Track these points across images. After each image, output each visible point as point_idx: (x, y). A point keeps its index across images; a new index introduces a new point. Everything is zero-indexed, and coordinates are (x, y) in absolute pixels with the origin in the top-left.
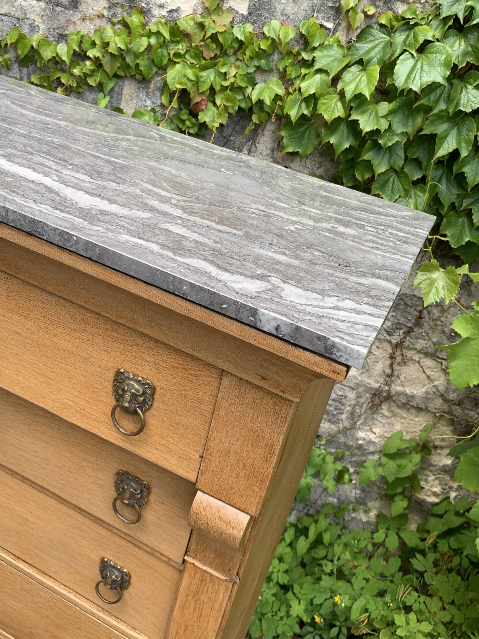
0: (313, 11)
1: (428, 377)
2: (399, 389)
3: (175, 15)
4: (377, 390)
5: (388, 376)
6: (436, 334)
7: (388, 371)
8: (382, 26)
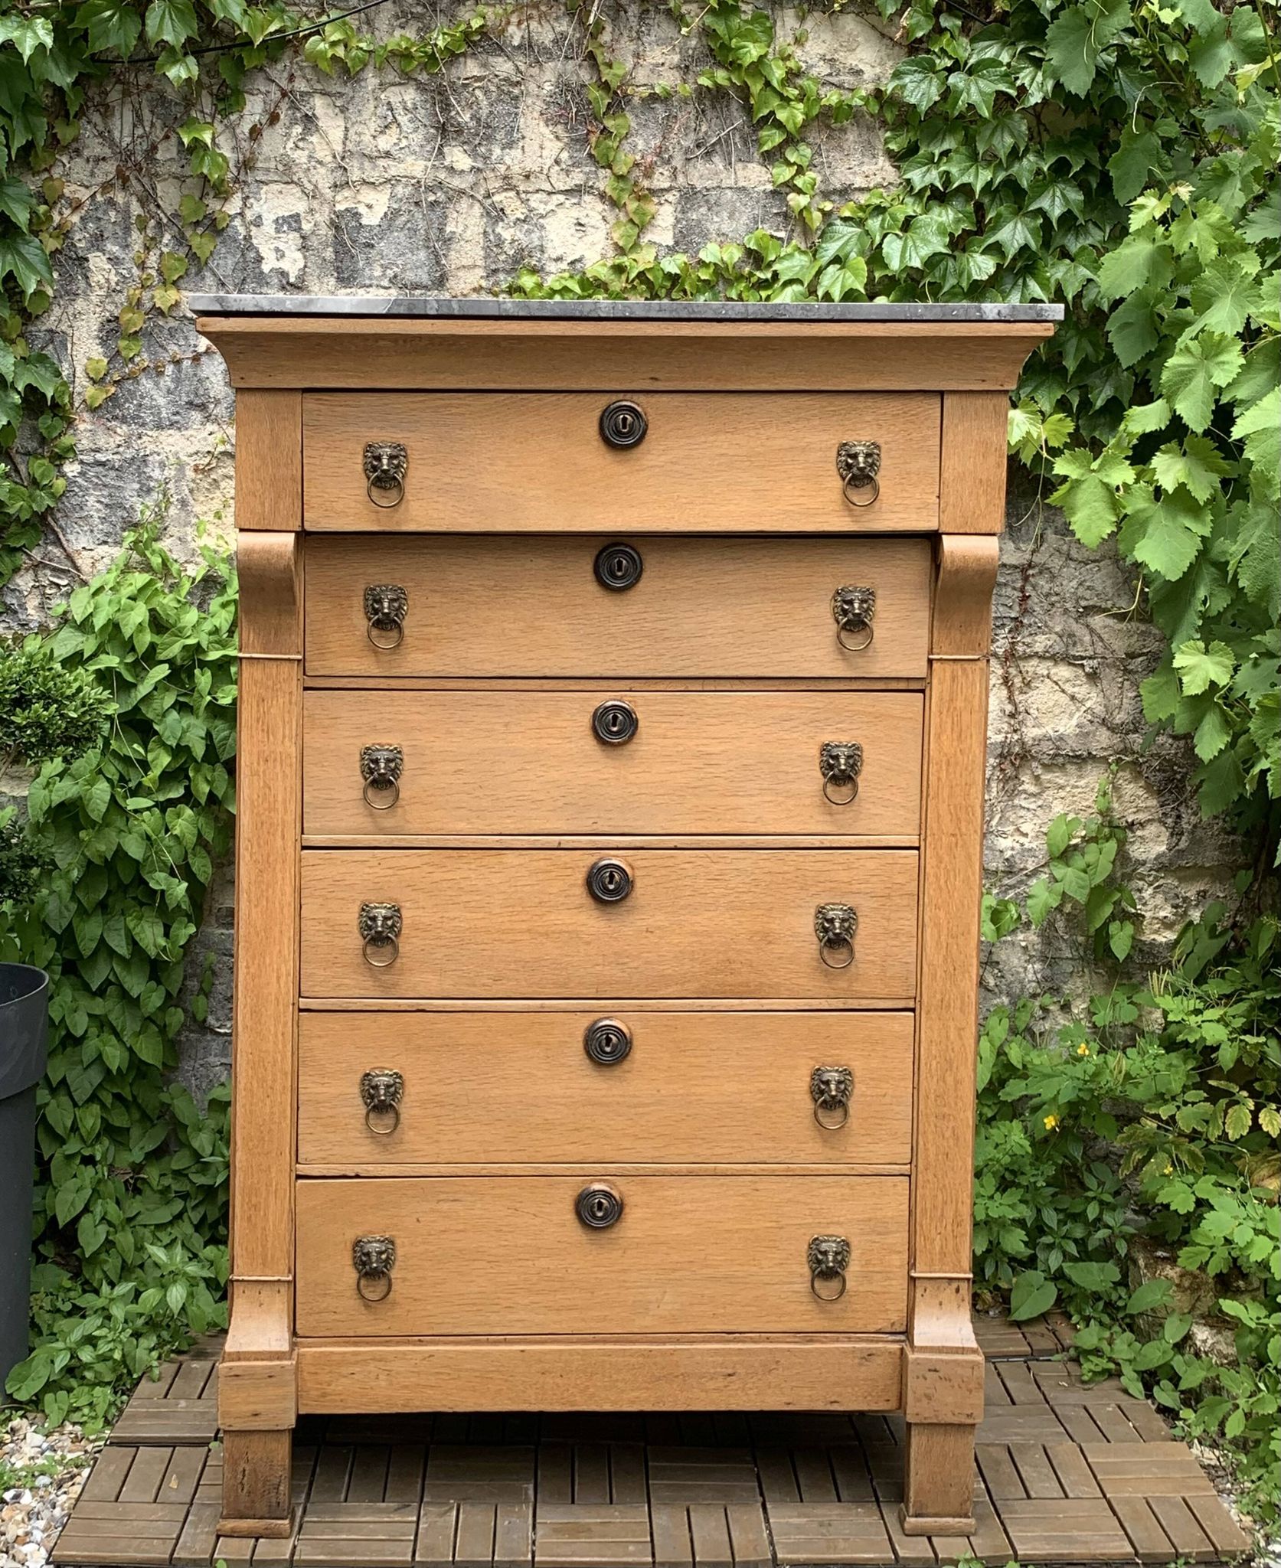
0: (756, 223)
1: (1073, 698)
2: (1036, 732)
3: (578, 266)
5: (1012, 716)
6: (1057, 619)
7: (1009, 708)
8: (845, 219)
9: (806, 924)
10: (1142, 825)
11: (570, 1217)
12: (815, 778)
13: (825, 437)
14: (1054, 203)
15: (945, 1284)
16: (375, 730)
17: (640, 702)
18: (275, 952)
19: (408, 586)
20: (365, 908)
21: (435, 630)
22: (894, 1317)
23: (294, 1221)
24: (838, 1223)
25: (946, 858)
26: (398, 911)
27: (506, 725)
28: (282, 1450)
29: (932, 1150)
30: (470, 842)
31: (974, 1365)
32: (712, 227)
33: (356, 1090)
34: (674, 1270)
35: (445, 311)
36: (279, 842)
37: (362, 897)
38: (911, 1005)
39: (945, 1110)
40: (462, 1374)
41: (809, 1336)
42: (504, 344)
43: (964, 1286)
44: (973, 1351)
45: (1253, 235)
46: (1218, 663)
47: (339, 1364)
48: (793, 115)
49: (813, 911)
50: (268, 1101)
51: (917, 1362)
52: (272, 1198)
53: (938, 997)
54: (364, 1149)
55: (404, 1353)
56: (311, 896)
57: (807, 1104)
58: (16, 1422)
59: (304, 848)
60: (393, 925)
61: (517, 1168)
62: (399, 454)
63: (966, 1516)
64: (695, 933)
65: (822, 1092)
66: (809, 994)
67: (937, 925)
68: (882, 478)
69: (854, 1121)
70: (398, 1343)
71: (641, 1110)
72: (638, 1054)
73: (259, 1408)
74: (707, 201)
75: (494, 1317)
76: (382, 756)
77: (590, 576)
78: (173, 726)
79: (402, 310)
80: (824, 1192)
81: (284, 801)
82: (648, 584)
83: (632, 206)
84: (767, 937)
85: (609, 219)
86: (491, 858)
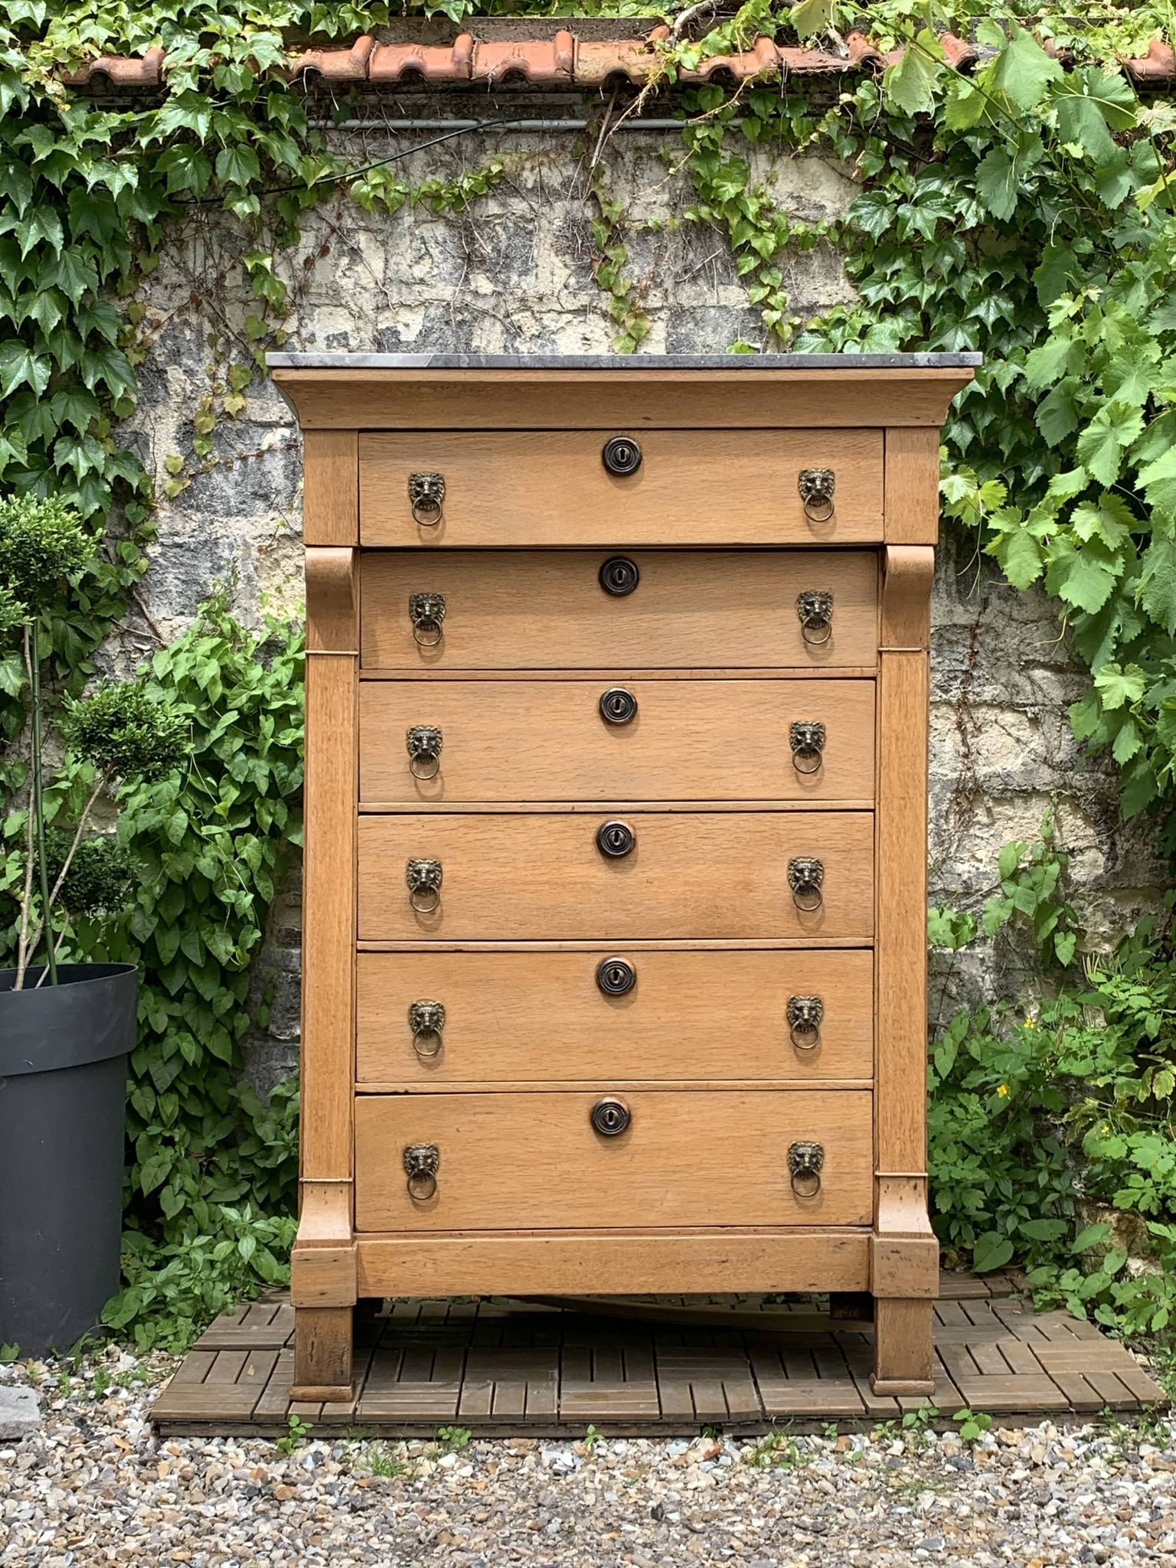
0: (736, 336)
1: (1018, 740)
2: (986, 770)
4: (958, 780)
5: (966, 756)
6: (1002, 672)
8: (812, 331)
9: (781, 875)
10: (1081, 851)
11: (586, 1127)
12: (785, 751)
13: (788, 465)
14: (989, 311)
15: (904, 1182)
16: (420, 714)
17: (638, 689)
18: (337, 901)
19: (446, 593)
20: (411, 864)
21: (468, 630)
22: (862, 1212)
23: (353, 1131)
24: (813, 1131)
25: (897, 818)
26: (439, 866)
27: (528, 709)
28: (344, 1325)
29: (891, 1066)
30: (498, 808)
31: (929, 1247)
32: (698, 340)
33: (405, 1019)
34: (674, 1172)
35: (475, 365)
36: (340, 808)
37: (408, 855)
38: (870, 942)
39: (902, 1032)
40: (497, 1262)
41: (790, 1228)
42: (523, 390)
43: (921, 1183)
44: (929, 1236)
45: (1155, 329)
46: (1133, 682)
47: (392, 1254)
48: (768, 243)
49: (786, 864)
50: (331, 1028)
51: (882, 1245)
52: (335, 1111)
53: (893, 935)
54: (414, 1070)
55: (447, 1244)
56: (367, 854)
57: (784, 1029)
58: (111, 1347)
59: (360, 813)
60: (435, 878)
61: (540, 1086)
62: (438, 482)
63: (926, 1379)
64: (686, 883)
65: (797, 1017)
66: (784, 934)
67: (891, 876)
68: (836, 500)
69: (825, 1044)
70: (442, 1237)
71: (644, 1035)
72: (642, 986)
73: (324, 1288)
74: (694, 318)
75: (523, 1214)
76: (425, 735)
77: (596, 584)
78: (241, 766)
79: (440, 364)
80: (802, 1104)
81: (344, 774)
82: (644, 591)
83: (630, 322)
84: (748, 886)
85: (611, 333)
86: (516, 821)
